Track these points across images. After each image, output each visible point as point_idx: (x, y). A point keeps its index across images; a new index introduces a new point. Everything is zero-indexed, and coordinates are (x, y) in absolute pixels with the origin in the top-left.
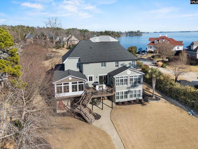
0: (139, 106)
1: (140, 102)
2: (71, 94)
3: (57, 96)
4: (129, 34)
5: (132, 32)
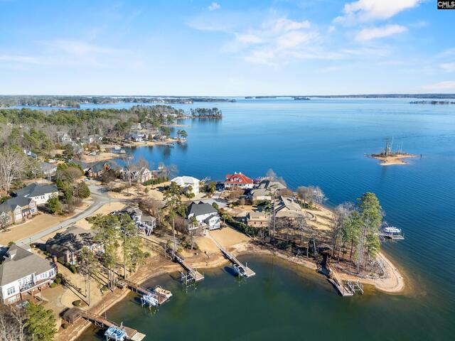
0: (218, 230)
4: (198, 114)
5: (204, 111)
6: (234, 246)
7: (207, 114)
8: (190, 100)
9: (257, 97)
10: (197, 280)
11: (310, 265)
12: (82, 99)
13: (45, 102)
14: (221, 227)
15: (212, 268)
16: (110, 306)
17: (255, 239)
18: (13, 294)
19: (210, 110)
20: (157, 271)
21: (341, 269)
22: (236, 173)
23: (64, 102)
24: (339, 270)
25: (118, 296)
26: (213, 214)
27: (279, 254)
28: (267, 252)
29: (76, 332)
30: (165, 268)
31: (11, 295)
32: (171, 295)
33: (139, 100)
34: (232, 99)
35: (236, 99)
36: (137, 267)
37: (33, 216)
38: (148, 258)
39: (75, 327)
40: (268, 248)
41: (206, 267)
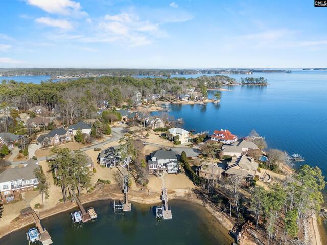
0: (174, 174)
1: (176, 173)
2: (153, 169)
3: (150, 169)
4: (246, 82)
5: (252, 79)
6: (176, 190)
7: (255, 82)
8: (250, 72)
9: (315, 69)
10: (124, 210)
11: (228, 224)
12: (174, 71)
13: (152, 73)
14: (179, 171)
15: (144, 204)
16: (55, 213)
17: (198, 188)
18: (7, 190)
19: (257, 79)
20: (106, 196)
21: (255, 238)
22: (222, 130)
23: (162, 73)
24: (252, 239)
25: (66, 207)
26: (173, 160)
27: (208, 207)
28: (200, 202)
29: (21, 225)
30: (113, 195)
31: (5, 190)
32: (96, 217)
33: (212, 71)
34: (287, 70)
35: (291, 70)
36: (95, 189)
37: (68, 142)
38: (108, 185)
39: (23, 221)
40: (203, 199)
41: (140, 202)
